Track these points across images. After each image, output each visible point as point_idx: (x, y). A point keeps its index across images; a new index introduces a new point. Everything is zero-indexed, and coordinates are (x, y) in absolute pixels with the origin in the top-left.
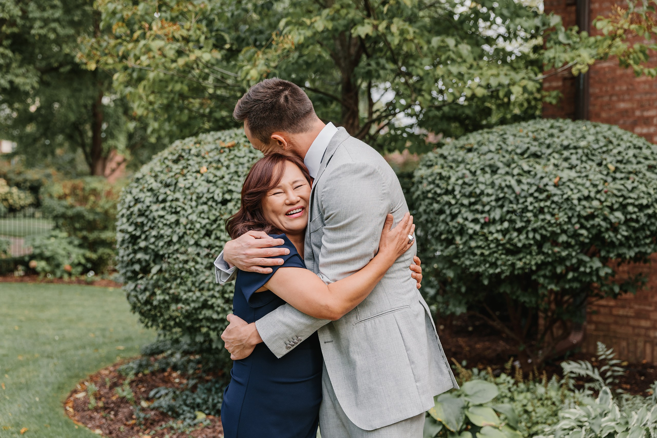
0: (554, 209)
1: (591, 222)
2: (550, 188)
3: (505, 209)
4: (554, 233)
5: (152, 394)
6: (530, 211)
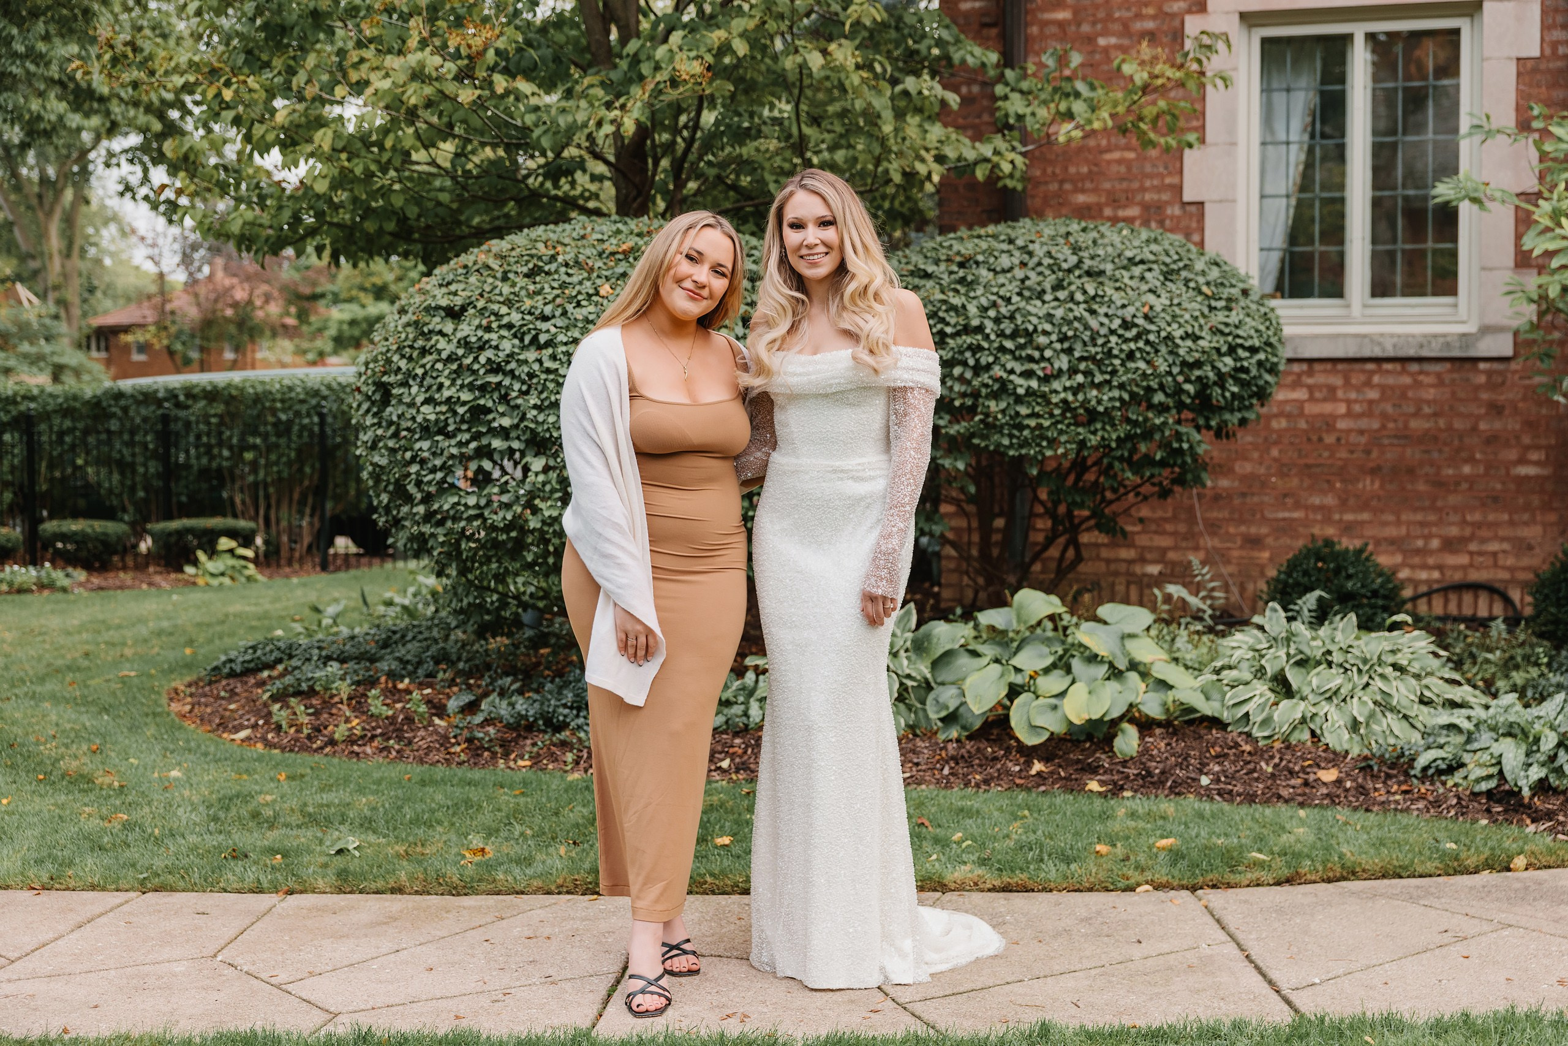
0: (1148, 353)
1: (1197, 373)
2: (1140, 321)
3: (1077, 354)
4: (1149, 390)
5: (453, 705)
6: (1116, 357)
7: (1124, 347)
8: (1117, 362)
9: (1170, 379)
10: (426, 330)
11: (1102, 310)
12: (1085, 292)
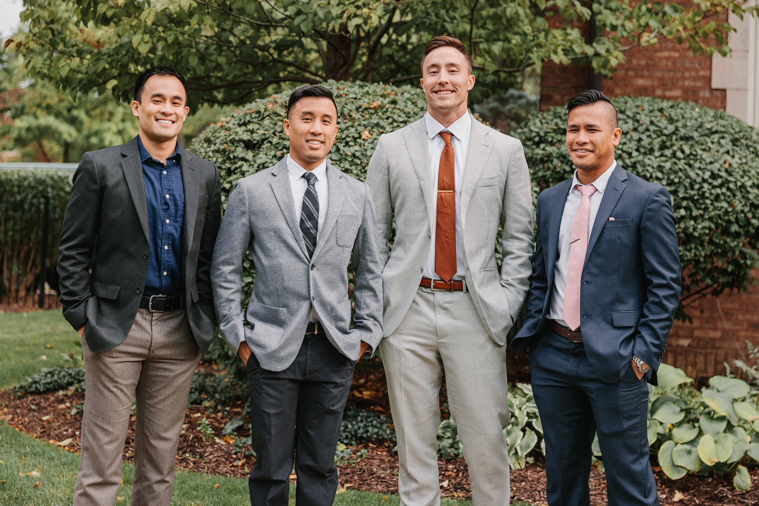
0: (729, 197)
2: (723, 174)
3: (681, 195)
4: (729, 222)
5: (229, 428)
6: (707, 198)
7: (713, 191)
8: (708, 202)
9: (743, 215)
10: (231, 156)
11: (697, 165)
12: (683, 152)
